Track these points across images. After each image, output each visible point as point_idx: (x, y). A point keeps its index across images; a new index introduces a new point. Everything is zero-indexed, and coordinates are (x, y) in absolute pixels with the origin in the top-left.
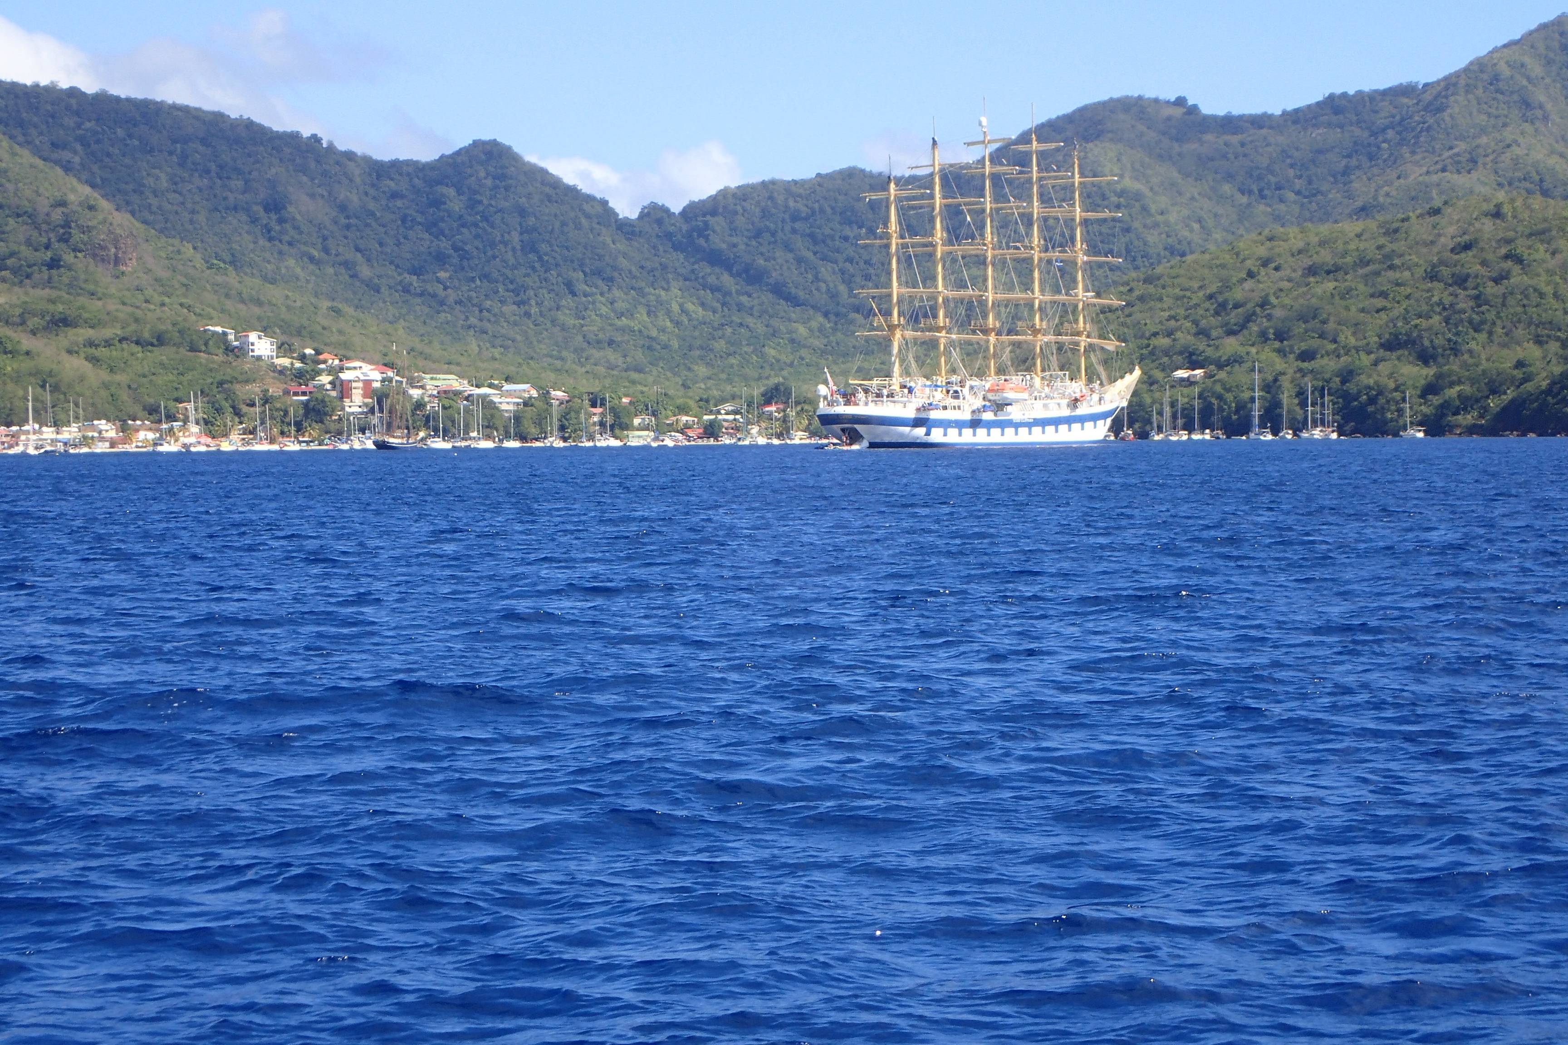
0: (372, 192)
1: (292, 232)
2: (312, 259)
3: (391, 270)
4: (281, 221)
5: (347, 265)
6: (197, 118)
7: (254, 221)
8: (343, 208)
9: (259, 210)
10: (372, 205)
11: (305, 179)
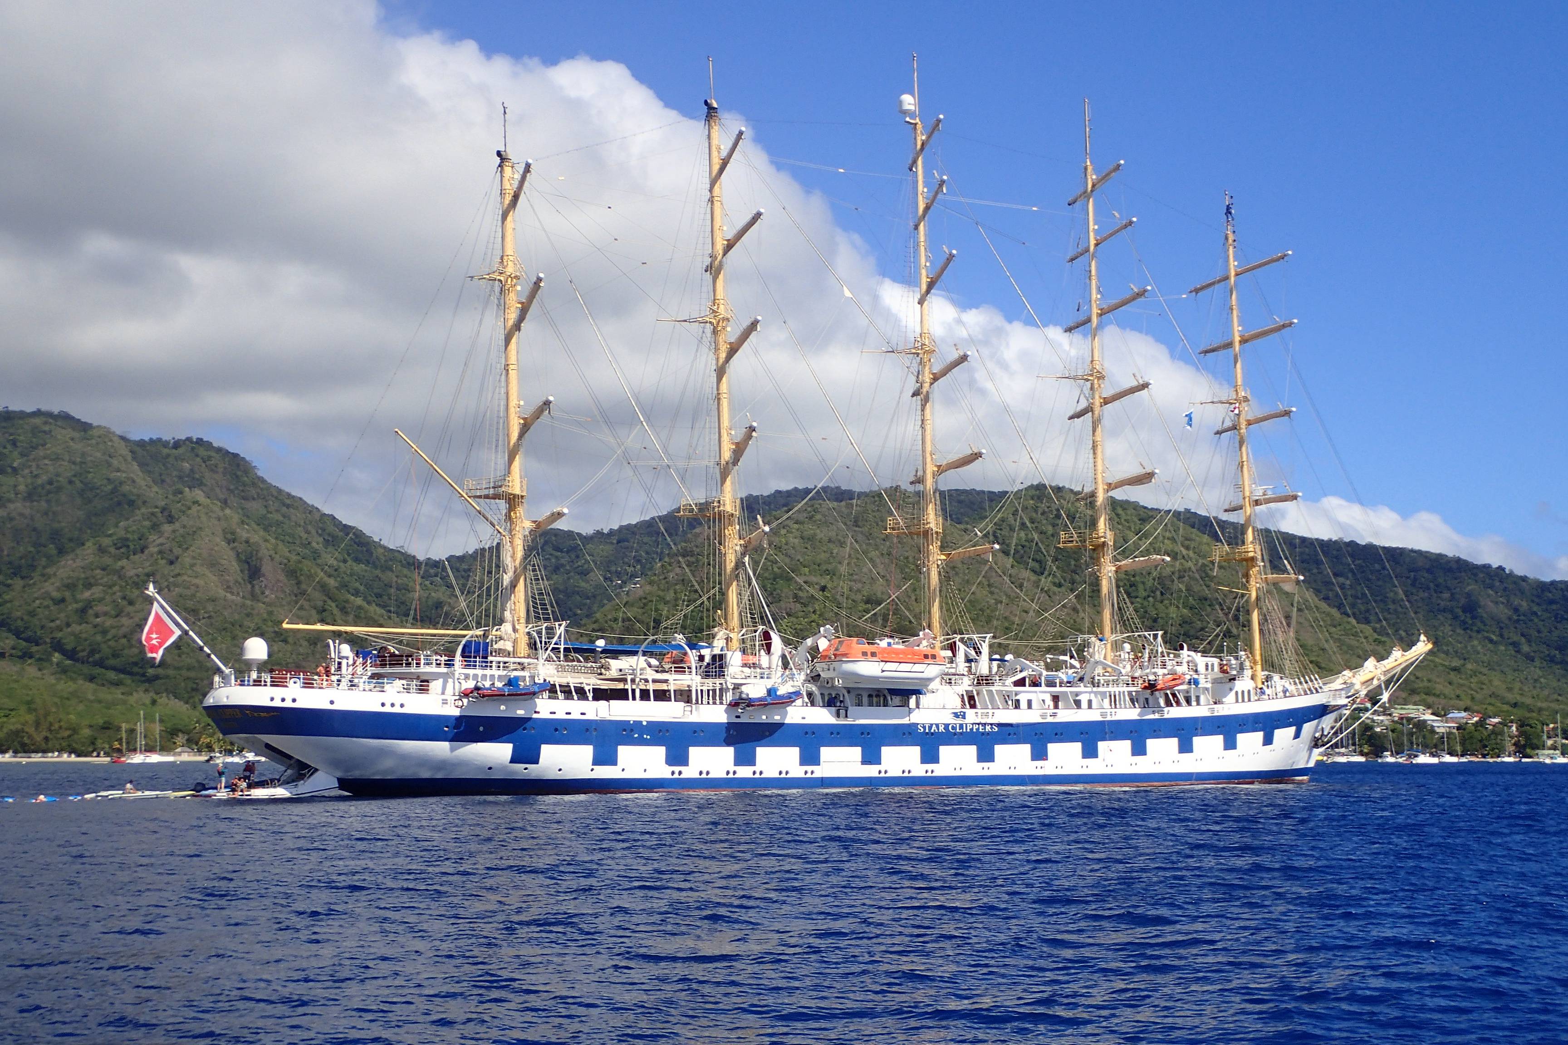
0: (1537, 600)
1: (1479, 624)
2: (1491, 641)
3: (1543, 648)
4: (1473, 617)
5: (1515, 644)
6: (1426, 557)
7: (1456, 617)
8: (1516, 610)
9: (1459, 612)
10: (1535, 609)
11: (1491, 592)
